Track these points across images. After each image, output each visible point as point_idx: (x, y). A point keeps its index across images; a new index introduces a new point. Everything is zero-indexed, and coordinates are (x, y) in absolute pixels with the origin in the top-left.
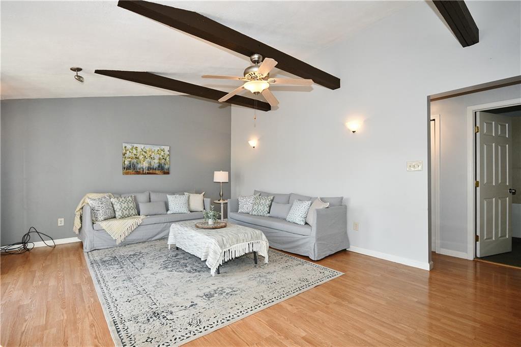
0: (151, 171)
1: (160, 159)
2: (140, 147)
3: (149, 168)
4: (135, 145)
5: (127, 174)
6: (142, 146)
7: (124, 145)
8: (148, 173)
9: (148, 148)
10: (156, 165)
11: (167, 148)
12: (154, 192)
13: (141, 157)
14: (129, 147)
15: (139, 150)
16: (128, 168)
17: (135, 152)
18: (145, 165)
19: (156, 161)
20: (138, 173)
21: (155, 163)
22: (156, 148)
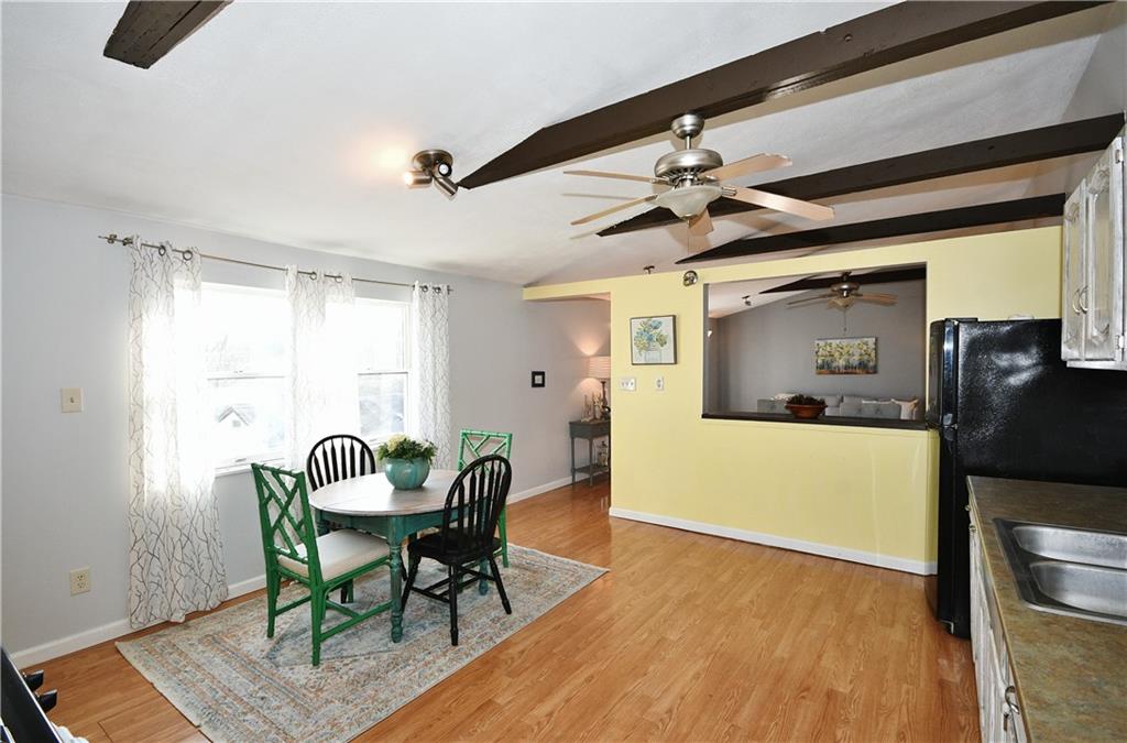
0: (849, 370)
1: (861, 355)
2: (835, 343)
3: (846, 367)
4: (829, 341)
5: (820, 374)
6: (838, 341)
7: (817, 342)
8: (845, 373)
9: (845, 342)
10: (856, 363)
11: (871, 341)
12: (849, 396)
13: (837, 354)
14: (822, 343)
15: (834, 345)
16: (822, 367)
17: (828, 349)
18: (842, 363)
19: (857, 358)
20: (833, 373)
21: (855, 360)
22: (857, 342)
